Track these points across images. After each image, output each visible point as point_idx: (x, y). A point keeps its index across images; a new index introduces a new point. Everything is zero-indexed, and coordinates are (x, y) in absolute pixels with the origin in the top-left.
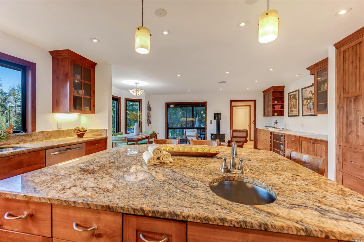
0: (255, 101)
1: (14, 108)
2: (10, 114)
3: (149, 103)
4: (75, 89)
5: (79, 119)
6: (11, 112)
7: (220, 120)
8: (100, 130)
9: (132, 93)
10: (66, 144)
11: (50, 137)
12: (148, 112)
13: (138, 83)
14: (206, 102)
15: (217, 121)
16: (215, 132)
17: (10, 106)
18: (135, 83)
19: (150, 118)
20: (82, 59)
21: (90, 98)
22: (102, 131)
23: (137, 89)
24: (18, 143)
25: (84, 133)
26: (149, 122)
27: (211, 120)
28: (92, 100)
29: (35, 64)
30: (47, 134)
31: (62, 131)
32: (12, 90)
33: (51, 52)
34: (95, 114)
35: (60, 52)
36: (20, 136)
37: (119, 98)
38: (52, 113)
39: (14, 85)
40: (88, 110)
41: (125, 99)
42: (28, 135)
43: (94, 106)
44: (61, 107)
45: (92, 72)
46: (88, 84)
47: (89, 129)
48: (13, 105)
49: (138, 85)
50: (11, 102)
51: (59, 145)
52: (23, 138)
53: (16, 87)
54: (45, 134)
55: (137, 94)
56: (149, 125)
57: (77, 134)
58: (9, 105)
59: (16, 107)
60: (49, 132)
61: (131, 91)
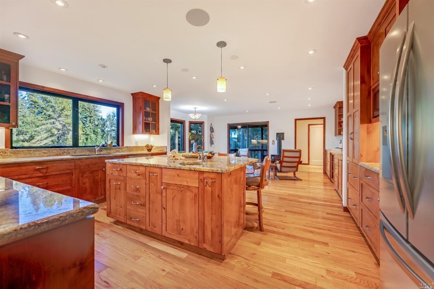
0: (324, 118)
1: (110, 132)
2: (107, 138)
3: (211, 124)
4: (146, 117)
5: (149, 139)
6: (108, 136)
7: (282, 141)
8: (162, 146)
9: (191, 117)
10: (139, 154)
11: (131, 150)
12: (211, 133)
13: (196, 108)
14: (268, 122)
15: (278, 141)
16: (276, 153)
17: (107, 131)
18: (194, 108)
19: (213, 139)
20: (150, 96)
21: (155, 123)
22: (164, 147)
23: (195, 113)
24: (115, 153)
25: (151, 149)
26: (212, 143)
27: (273, 141)
28: (157, 125)
29: (124, 103)
30: (130, 148)
31: (139, 146)
32: (109, 116)
33: (132, 94)
34: (159, 134)
35: (137, 94)
36: (117, 148)
37: (183, 121)
38: (133, 134)
39: (110, 111)
40: (154, 132)
41: (189, 122)
42: (120, 148)
43: (158, 129)
44: (137, 131)
45: (157, 104)
46: (154, 113)
47: (155, 146)
48: (109, 130)
49: (196, 109)
50: (108, 127)
51: (135, 154)
52: (118, 149)
53: (112, 113)
54: (128, 148)
55: (195, 118)
56: (212, 145)
57: (147, 149)
58: (106, 129)
59: (112, 132)
60: (131, 147)
61: (190, 115)
